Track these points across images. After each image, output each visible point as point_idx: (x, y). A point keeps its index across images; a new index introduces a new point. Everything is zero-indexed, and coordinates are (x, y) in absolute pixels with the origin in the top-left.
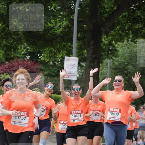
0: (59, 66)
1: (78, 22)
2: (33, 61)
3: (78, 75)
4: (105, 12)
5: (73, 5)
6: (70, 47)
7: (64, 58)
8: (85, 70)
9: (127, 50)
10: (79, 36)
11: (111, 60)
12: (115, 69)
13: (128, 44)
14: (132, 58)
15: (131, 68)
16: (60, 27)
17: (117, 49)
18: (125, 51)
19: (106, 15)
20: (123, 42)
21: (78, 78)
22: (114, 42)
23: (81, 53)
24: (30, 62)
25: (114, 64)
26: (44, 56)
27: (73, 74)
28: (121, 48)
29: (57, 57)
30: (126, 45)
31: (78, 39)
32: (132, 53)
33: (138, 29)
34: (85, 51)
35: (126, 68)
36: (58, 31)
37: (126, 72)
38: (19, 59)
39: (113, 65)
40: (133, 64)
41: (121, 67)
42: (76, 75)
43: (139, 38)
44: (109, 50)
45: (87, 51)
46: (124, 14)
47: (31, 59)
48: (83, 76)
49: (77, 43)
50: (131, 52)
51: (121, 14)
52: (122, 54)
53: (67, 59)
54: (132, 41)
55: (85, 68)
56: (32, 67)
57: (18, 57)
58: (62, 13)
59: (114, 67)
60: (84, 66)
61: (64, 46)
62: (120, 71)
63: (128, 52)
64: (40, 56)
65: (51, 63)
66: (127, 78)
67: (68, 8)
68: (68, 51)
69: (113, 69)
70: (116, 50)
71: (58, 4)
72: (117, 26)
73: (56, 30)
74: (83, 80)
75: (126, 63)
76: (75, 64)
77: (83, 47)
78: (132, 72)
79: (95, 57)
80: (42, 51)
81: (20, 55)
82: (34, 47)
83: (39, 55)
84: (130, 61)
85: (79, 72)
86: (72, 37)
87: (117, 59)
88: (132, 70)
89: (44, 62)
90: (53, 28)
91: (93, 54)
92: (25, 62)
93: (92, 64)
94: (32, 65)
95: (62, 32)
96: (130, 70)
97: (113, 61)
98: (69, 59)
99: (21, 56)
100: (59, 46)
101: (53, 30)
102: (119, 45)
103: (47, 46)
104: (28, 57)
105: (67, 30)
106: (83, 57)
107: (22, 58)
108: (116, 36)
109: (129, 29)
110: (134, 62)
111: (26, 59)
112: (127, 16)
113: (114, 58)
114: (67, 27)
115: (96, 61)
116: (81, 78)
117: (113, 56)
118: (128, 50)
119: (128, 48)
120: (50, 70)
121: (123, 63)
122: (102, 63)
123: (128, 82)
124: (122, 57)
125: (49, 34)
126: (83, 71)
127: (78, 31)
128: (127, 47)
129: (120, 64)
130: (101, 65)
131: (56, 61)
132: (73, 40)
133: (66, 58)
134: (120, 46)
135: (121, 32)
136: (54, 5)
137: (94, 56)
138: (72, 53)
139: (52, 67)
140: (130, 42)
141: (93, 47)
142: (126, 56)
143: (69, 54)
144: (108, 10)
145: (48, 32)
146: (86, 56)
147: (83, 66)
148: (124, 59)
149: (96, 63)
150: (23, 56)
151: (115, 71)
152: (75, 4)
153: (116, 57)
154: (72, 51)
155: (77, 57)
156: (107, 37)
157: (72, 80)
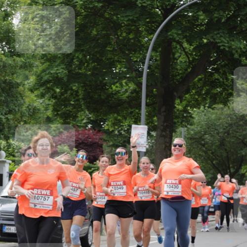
0: (125, 136)
1: (147, 86)
2: (95, 130)
3: (147, 146)
4: (177, 74)
5: (141, 67)
6: (138, 114)
7: (131, 127)
8: (155, 140)
9: (203, 117)
10: (148, 101)
11: (186, 129)
12: (191, 139)
13: (205, 111)
14: (210, 126)
15: (208, 138)
16: (126, 91)
17: (193, 116)
18: (202, 118)
19: (179, 77)
20: (199, 108)
21: (147, 149)
22: (189, 108)
23: (150, 120)
24: (91, 131)
25: (189, 133)
26: (107, 125)
27: (142, 144)
28: (196, 115)
29: (123, 126)
30: (203, 111)
31: (147, 105)
32: (210, 121)
33: (217, 94)
34: (155, 118)
35: (203, 138)
36: (124, 96)
37: (203, 142)
38: (80, 128)
39: (188, 135)
40: (210, 133)
41: (197, 137)
42: (145, 145)
43: (218, 103)
44: (184, 117)
45: (158, 118)
46: (200, 77)
47: (93, 128)
48: (153, 146)
49: (146, 109)
50: (208, 120)
51: (197, 77)
52: (198, 122)
53: (135, 128)
54: (209, 107)
55: (155, 138)
56: (94, 137)
57: (78, 126)
58: (128, 76)
59: (189, 136)
60: (155, 135)
61: (131, 113)
62: (196, 142)
63: (205, 120)
64: (103, 125)
65: (116, 132)
66: (204, 149)
67: (135, 71)
68: (135, 119)
69: (188, 138)
70: (191, 117)
71: (124, 66)
72: (193, 89)
73: (122, 95)
74: (154, 151)
75: (203, 133)
76: (143, 133)
77: (153, 114)
78: (210, 142)
79: (167, 125)
80: (105, 118)
81: (81, 123)
82: (96, 113)
83: (102, 123)
84: (207, 129)
85: (149, 142)
86: (141, 102)
87: (192, 127)
88: (210, 140)
89: (108, 131)
90: (118, 92)
91: (164, 122)
92: (86, 131)
93: (164, 133)
94: (94, 135)
95: (128, 97)
96: (208, 140)
97: (187, 130)
98: (137, 128)
99: (82, 125)
100: (125, 112)
101: (119, 94)
102: (195, 111)
103: (111, 113)
104: (90, 126)
105: (134, 95)
106: (153, 125)
107: (83, 127)
108: (191, 102)
109: (207, 94)
110: (212, 131)
111: (87, 128)
112: (203, 79)
113: (188, 126)
114: (134, 91)
115: (168, 130)
116: (151, 149)
117: (188, 124)
118: (205, 117)
119: (205, 115)
120: (115, 140)
121: (200, 132)
122: (175, 132)
123: (205, 154)
124: (198, 126)
125: (113, 100)
126: (153, 141)
127: (147, 96)
128: (203, 114)
129: (196, 134)
130: (173, 134)
131: (122, 129)
132: (141, 106)
133: (133, 126)
134: (196, 113)
135: (197, 97)
136: (119, 66)
137: (165, 124)
138: (140, 121)
139: (118, 137)
140: (206, 108)
141: (165, 114)
142: (202, 125)
143: (137, 121)
144: (181, 72)
145: (113, 97)
146: (156, 124)
147: (153, 135)
148: (201, 127)
149: (168, 132)
150: (84, 125)
151: (190, 142)
152: (143, 65)
153: (191, 125)
154: (140, 118)
155: (146, 125)
156: (181, 102)
157: (141, 152)
